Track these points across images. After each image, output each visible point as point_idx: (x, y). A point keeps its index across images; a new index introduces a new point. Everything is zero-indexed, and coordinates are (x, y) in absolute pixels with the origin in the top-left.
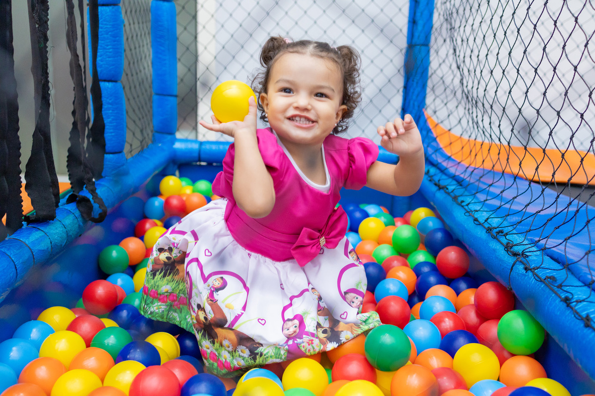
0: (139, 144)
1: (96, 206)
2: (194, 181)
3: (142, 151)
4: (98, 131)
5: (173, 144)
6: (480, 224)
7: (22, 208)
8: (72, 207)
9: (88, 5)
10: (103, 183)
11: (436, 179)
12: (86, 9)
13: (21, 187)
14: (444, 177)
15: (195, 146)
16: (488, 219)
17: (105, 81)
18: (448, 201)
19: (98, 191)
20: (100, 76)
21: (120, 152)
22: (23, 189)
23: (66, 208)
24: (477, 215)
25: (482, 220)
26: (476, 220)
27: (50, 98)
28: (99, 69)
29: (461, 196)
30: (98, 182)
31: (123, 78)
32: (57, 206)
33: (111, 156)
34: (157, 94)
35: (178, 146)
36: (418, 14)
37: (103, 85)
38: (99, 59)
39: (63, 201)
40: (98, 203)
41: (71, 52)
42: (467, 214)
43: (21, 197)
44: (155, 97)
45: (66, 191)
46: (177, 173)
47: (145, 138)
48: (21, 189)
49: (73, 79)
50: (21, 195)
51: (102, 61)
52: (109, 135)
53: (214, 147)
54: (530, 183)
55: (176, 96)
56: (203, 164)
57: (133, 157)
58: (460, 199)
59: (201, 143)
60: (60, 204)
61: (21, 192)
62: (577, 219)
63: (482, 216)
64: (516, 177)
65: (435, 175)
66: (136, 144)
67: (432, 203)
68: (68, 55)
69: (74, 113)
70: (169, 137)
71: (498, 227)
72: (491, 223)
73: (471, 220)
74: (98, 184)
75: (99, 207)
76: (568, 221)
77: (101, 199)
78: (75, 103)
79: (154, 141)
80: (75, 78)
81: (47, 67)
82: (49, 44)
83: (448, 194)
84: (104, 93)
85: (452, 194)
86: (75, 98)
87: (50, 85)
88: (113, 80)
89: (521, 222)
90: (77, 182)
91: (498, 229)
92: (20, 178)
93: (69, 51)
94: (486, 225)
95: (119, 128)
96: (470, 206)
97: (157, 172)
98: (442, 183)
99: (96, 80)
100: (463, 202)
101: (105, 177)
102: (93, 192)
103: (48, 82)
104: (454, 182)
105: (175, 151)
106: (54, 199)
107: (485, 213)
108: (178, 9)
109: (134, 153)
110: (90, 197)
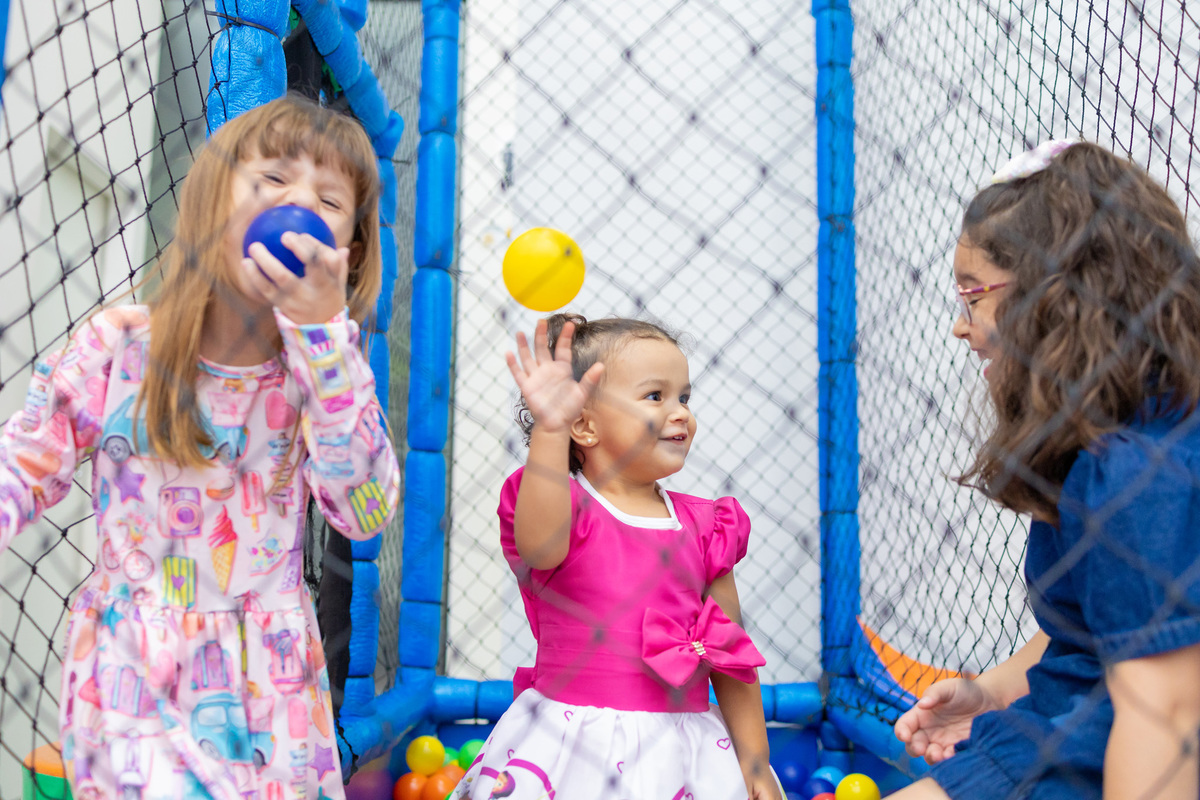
5: (431, 683)
17: (360, 560)
34: (410, 600)
36: (834, 463)
55: (440, 603)
59: (479, 685)
70: (425, 674)
88: (370, 558)
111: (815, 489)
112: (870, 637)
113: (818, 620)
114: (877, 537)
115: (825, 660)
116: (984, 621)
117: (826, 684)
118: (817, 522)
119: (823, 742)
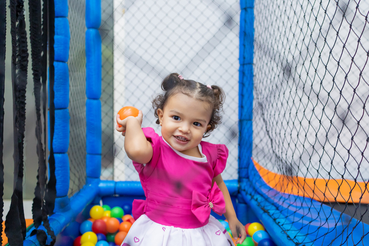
0: (77, 187)
1: (49, 237)
2: (112, 207)
3: (80, 191)
4: (52, 184)
5: (98, 183)
6: (291, 240)
7: (2, 242)
8: (33, 238)
9: (48, 109)
10: (54, 218)
11: (262, 204)
12: (48, 112)
13: (2, 231)
14: (267, 204)
15: (112, 185)
16: (295, 236)
17: (57, 153)
18: (270, 221)
19: (51, 225)
20: (54, 150)
21: (66, 195)
22: (3, 233)
23: (30, 239)
24: (289, 233)
25: (292, 237)
26: (288, 237)
27: (24, 171)
28: (54, 147)
29: (278, 218)
30: (51, 217)
31: (69, 150)
32: (24, 239)
33: (60, 199)
34: (90, 154)
35: (101, 185)
36: (244, 102)
37: (56, 156)
38: (54, 140)
39: (28, 234)
40: (50, 235)
41: (38, 140)
42: (283, 232)
43: (2, 238)
44: (88, 156)
45: (30, 226)
46: (101, 202)
47: (81, 183)
48: (2, 232)
49: (38, 156)
50: (2, 236)
51: (56, 141)
52: (58, 186)
53: (124, 185)
54: (322, 204)
55: (101, 154)
56: (117, 195)
57: (73, 197)
58: (278, 220)
59: (116, 183)
60: (26, 238)
61: (2, 234)
62: (348, 242)
63: (292, 234)
64: (312, 200)
65: (261, 202)
66: (75, 188)
67: (261, 221)
68: (36, 142)
69: (38, 177)
70: (96, 180)
71: (302, 243)
72: (297, 239)
73: (285, 236)
74: (51, 219)
75: (51, 237)
76: (343, 244)
77: (53, 232)
78: (39, 171)
79: (87, 183)
80: (39, 155)
81: (23, 153)
82: (24, 139)
83: (270, 216)
84: (57, 161)
85: (272, 216)
86: (39, 168)
87: (24, 163)
88: (62, 152)
89: (316, 240)
90: (38, 220)
91: (302, 244)
92: (2, 225)
93: (36, 139)
94: (296, 241)
95: (66, 181)
96: (284, 226)
97: (88, 204)
98: (266, 208)
99: (52, 153)
100: (279, 223)
101: (55, 213)
102: (48, 227)
103: (22, 161)
104: (274, 208)
105: (99, 189)
106: (22, 237)
107: (293, 232)
108: (102, 103)
109: (74, 194)
110: (46, 231)
111: (237, 111)
112: (254, 163)
113: (237, 158)
114: (259, 128)
115: (239, 172)
116: (296, 145)
117: (240, 180)
118: (237, 123)
119: (238, 200)
